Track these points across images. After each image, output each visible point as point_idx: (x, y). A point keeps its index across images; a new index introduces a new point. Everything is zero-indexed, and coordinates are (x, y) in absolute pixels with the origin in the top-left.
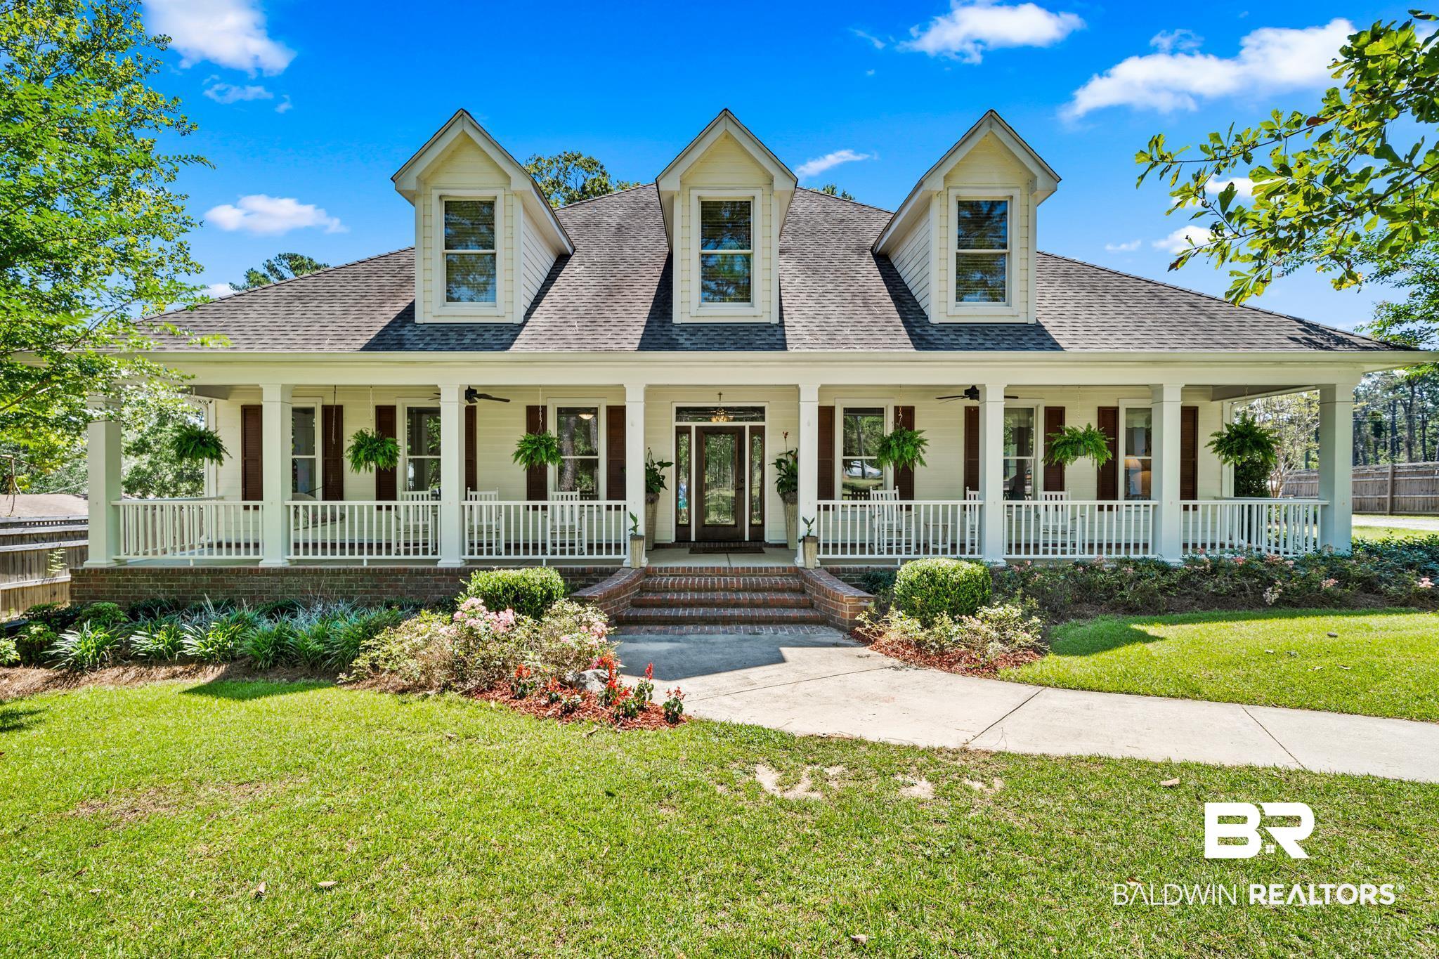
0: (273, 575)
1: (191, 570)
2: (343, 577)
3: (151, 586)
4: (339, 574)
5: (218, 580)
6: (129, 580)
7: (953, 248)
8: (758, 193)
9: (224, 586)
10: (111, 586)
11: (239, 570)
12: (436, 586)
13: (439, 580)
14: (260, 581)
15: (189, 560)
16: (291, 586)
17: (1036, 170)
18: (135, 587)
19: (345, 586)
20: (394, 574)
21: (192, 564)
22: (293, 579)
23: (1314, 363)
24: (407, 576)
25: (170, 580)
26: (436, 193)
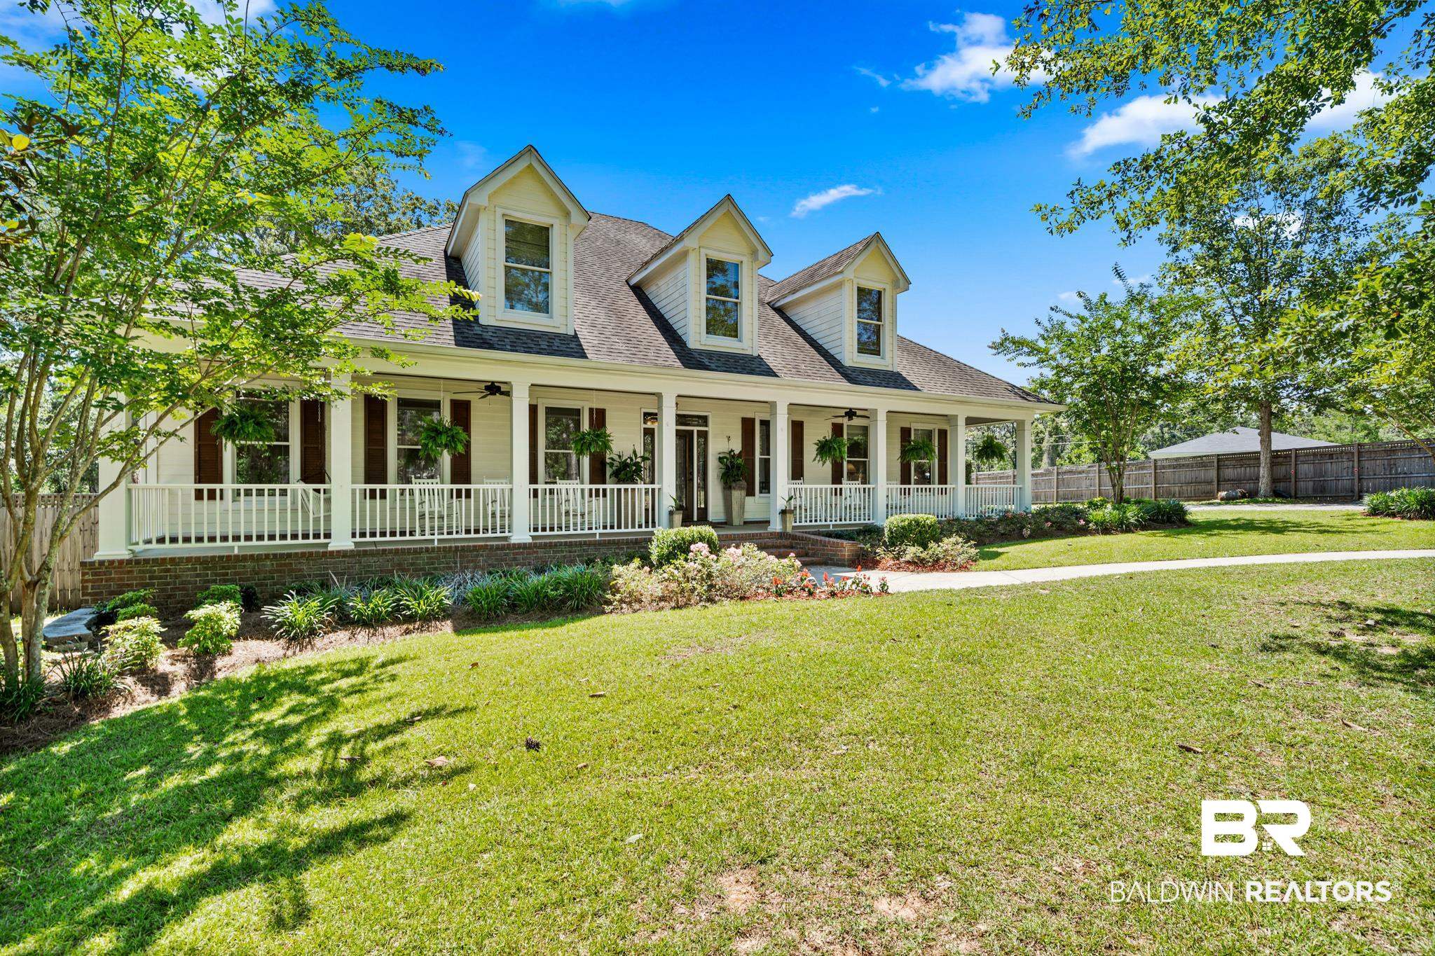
0: (349, 557)
1: (237, 556)
2: (425, 556)
3: (198, 576)
4: (420, 553)
5: (285, 565)
6: (168, 570)
7: (856, 319)
8: (745, 260)
9: (292, 570)
10: (142, 578)
11: (311, 554)
12: (515, 559)
13: (517, 554)
14: (335, 563)
15: (233, 547)
16: (369, 566)
17: (899, 275)
18: (177, 577)
19: (427, 564)
20: (474, 550)
21: (236, 552)
22: (372, 560)
23: (1018, 407)
24: (487, 552)
25: (223, 568)
26: (500, 212)
